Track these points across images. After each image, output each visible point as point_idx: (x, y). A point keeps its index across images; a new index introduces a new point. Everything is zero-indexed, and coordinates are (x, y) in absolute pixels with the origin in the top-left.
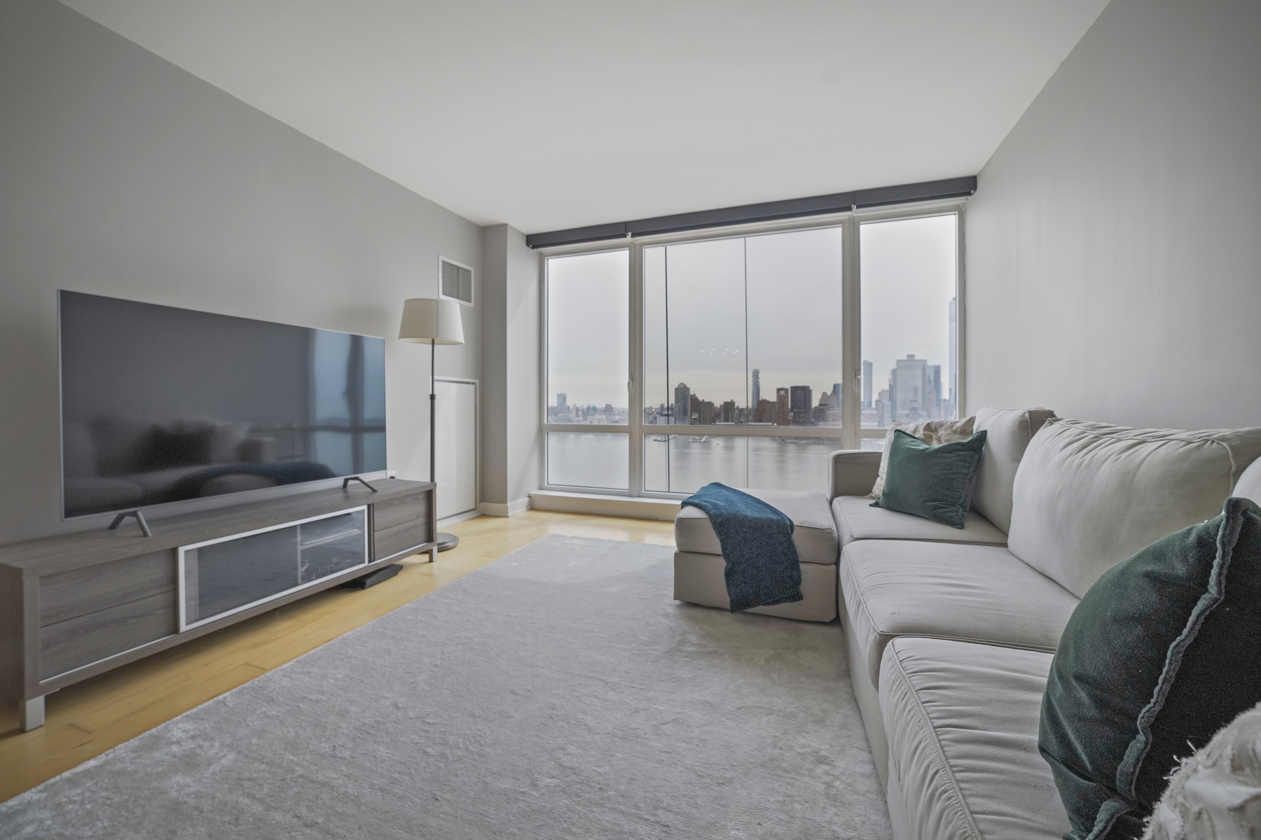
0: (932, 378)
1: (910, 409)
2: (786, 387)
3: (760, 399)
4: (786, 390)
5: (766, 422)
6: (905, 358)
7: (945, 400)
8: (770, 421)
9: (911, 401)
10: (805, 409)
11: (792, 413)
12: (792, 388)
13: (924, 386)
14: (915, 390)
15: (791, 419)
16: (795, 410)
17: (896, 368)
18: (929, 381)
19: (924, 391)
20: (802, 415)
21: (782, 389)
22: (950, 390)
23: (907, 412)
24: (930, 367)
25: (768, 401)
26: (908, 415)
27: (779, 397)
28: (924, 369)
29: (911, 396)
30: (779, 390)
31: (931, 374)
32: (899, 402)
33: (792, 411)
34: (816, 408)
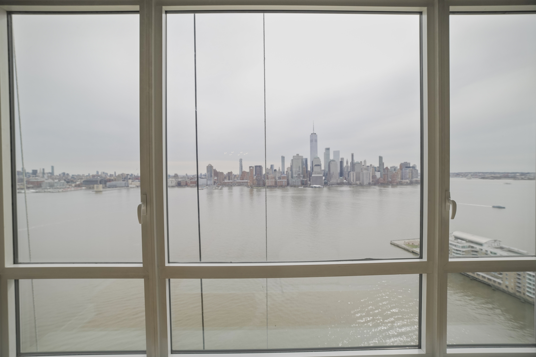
0: (305, 163)
1: (298, 174)
2: (253, 166)
3: (243, 171)
4: (253, 167)
5: (245, 180)
6: (296, 155)
7: (309, 171)
8: (247, 180)
9: (298, 171)
10: (260, 175)
11: (255, 176)
12: (255, 166)
13: (302, 166)
14: (299, 167)
15: (255, 179)
16: (256, 175)
17: (293, 159)
18: (304, 164)
19: (302, 167)
20: (259, 177)
21: (251, 167)
22: (311, 167)
23: (297, 175)
24: (304, 159)
25: (246, 172)
26: (297, 177)
27: (250, 170)
28: (302, 159)
29: (298, 170)
30: (250, 167)
31: (304, 161)
32: (294, 172)
33: (255, 175)
34: (264, 174)
